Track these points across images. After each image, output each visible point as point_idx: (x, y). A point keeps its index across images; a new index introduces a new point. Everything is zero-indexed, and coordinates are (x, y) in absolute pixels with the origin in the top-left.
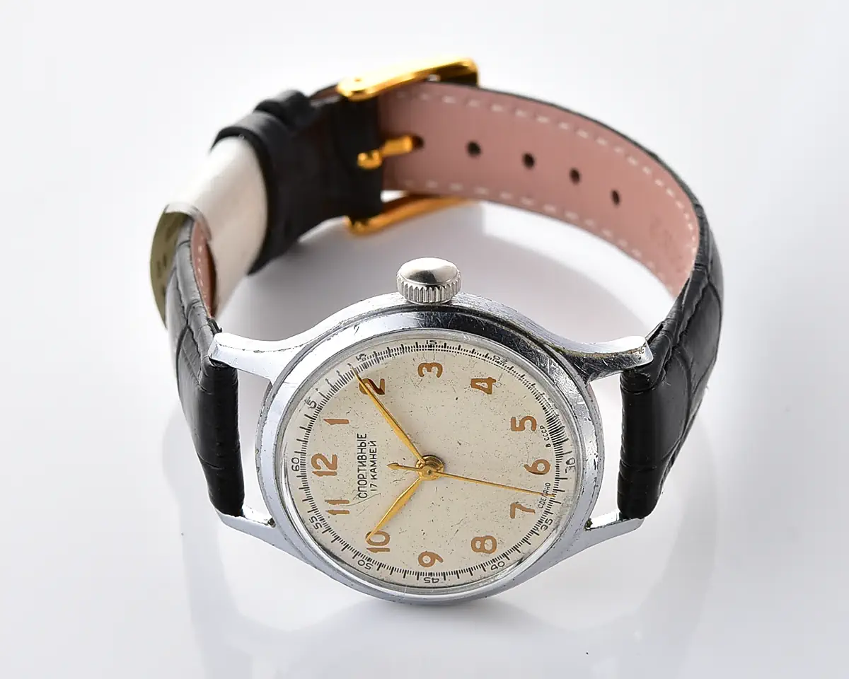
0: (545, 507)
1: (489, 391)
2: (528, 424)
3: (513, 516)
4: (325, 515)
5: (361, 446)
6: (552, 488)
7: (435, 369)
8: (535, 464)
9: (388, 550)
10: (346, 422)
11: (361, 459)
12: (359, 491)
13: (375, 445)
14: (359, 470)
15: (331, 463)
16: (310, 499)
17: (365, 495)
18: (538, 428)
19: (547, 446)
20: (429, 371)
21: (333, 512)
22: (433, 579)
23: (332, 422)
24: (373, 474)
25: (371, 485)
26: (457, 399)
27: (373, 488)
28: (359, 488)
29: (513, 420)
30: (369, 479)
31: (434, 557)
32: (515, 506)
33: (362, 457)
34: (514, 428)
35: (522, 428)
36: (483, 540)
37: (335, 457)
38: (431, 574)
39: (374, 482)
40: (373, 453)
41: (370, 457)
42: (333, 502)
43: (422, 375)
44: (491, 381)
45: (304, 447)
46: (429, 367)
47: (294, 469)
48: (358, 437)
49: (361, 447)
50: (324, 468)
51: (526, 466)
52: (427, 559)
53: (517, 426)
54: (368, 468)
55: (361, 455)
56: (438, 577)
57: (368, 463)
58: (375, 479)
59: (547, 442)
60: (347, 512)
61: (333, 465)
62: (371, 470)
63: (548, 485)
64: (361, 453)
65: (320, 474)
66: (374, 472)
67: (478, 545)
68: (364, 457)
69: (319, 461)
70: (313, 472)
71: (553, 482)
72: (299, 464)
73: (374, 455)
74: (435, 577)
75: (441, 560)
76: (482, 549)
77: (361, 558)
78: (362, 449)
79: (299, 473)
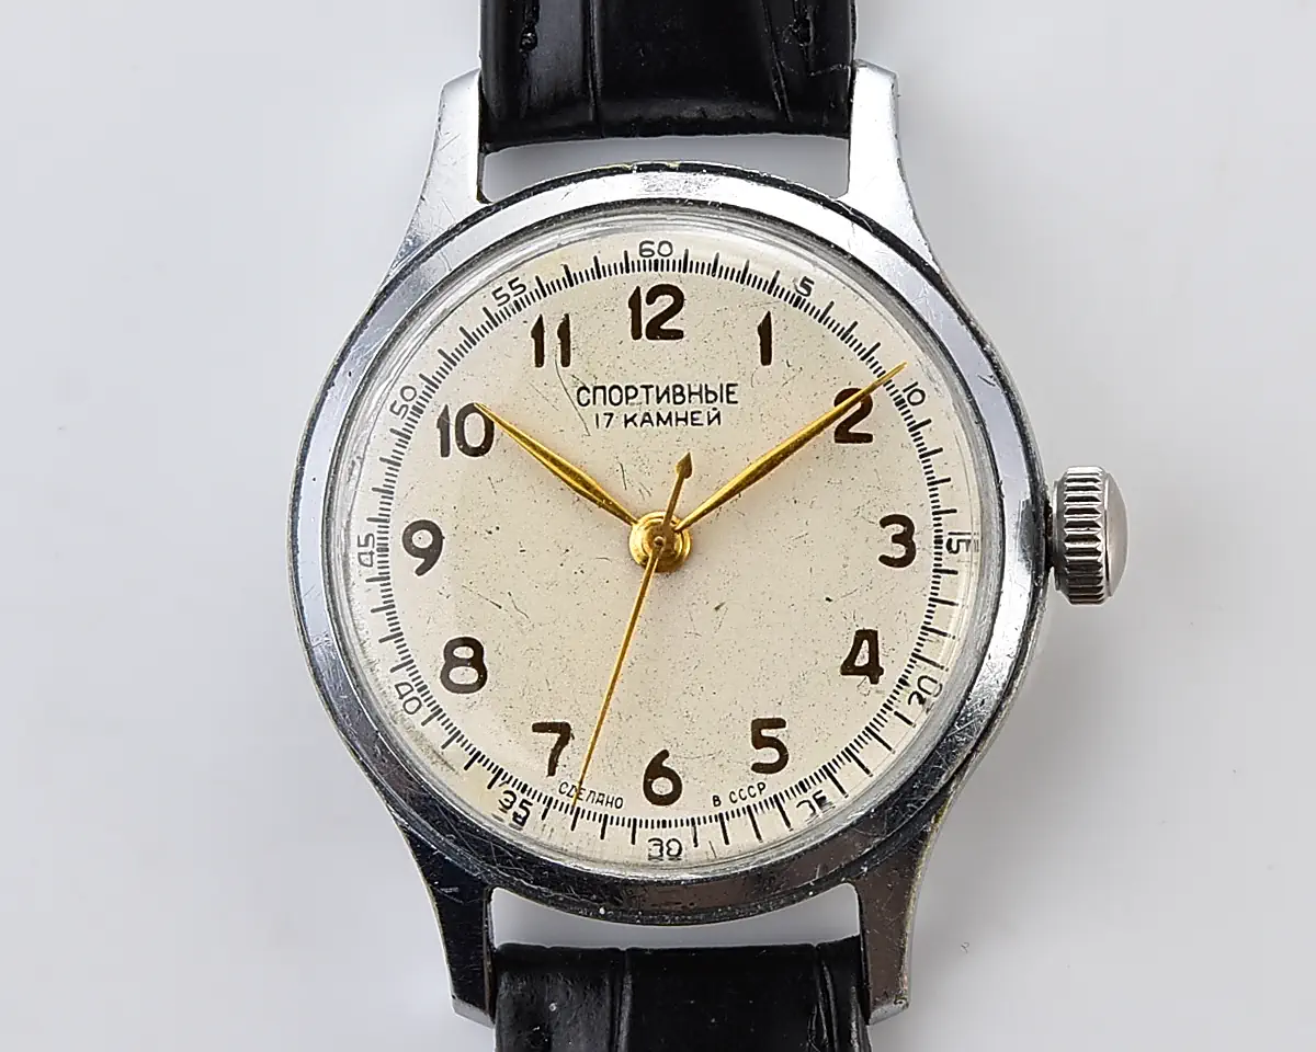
0: (563, 799)
1: (849, 668)
2: (771, 756)
3: (539, 728)
4: (530, 314)
5: (708, 392)
6: (611, 811)
7: (899, 551)
8: (671, 775)
9: (445, 451)
10: (766, 358)
11: (677, 393)
12: (595, 388)
13: (710, 422)
14: (647, 387)
15: (663, 327)
16: (570, 280)
17: (584, 402)
18: (761, 777)
19: (716, 799)
20: (896, 539)
21: (538, 332)
22: (371, 553)
23: (765, 330)
24: (638, 420)
25: (611, 415)
26: (828, 599)
27: (603, 420)
28: (604, 388)
29: (779, 723)
30: (628, 409)
31: (430, 556)
32: (564, 732)
33: (681, 394)
34: (758, 725)
35: (759, 742)
36: (477, 662)
37: (678, 335)
38: (384, 549)
39: (618, 421)
40: (691, 419)
41: (681, 411)
42: (564, 331)
43: (885, 522)
44: (873, 671)
45: (700, 267)
46: (905, 539)
47: (645, 246)
48: (728, 385)
49: (705, 393)
50: (648, 313)
51: (664, 754)
52: (423, 539)
53: (764, 732)
54: (653, 408)
55: (686, 393)
56: (376, 565)
57: (666, 408)
58: (626, 422)
59: (724, 799)
60: (540, 361)
61: (655, 331)
62: (648, 414)
63: (617, 803)
64: (691, 394)
65: (635, 302)
66: (644, 421)
67: (465, 653)
68: (679, 399)
69: (666, 301)
70: (638, 288)
71: (626, 813)
72: (657, 256)
73: (685, 420)
74: (376, 559)
75: (421, 571)
76: (451, 661)
77: (420, 393)
78: (700, 393)
79: (634, 256)
